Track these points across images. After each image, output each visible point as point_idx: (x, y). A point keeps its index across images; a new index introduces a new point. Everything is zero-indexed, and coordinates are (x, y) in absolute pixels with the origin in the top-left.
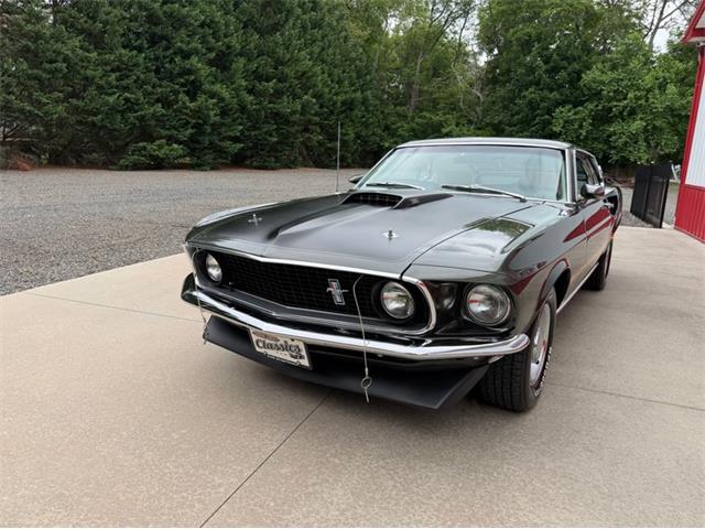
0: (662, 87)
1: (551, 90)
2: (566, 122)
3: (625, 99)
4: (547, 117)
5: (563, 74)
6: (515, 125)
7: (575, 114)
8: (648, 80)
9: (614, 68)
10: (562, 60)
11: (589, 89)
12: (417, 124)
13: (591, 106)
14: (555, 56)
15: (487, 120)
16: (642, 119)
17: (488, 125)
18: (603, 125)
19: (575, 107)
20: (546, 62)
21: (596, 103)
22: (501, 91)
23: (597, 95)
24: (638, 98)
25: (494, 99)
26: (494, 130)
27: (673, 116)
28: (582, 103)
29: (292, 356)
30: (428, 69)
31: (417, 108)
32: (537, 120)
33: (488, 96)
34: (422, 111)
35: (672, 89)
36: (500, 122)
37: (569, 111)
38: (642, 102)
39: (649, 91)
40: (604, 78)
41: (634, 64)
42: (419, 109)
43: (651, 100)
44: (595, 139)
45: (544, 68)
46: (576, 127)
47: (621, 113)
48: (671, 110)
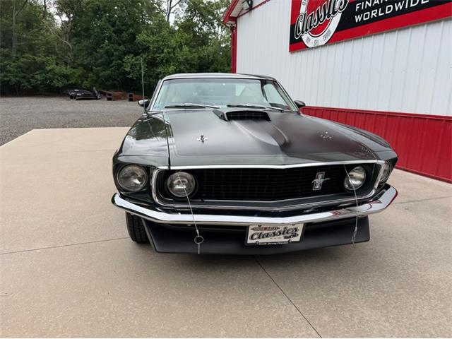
0: (181, 47)
1: (120, 45)
2: (132, 65)
3: (163, 53)
4: (120, 61)
5: (124, 34)
6: (100, 66)
7: (136, 60)
8: (173, 43)
9: (153, 34)
10: (123, 26)
11: (142, 45)
12: (23, 62)
13: (144, 56)
14: (117, 22)
15: (79, 62)
16: (173, 65)
17: (79, 65)
18: (153, 67)
19: (135, 56)
20: (113, 26)
21: (147, 54)
22: (85, 43)
23: (146, 49)
24: (169, 53)
25: (80, 48)
26: (84, 68)
27: (188, 64)
28: (138, 54)
29: (285, 238)
30: (22, 22)
31: (18, 50)
32: (113, 64)
33: (75, 45)
34: (24, 53)
35: (186, 49)
36: (88, 64)
37: (133, 58)
38: (172, 55)
39: (174, 49)
40: (149, 39)
41: (164, 32)
42: (21, 51)
43: (176, 54)
44: (151, 76)
45: (112, 29)
46: (138, 68)
47: (162, 61)
48: (186, 60)
